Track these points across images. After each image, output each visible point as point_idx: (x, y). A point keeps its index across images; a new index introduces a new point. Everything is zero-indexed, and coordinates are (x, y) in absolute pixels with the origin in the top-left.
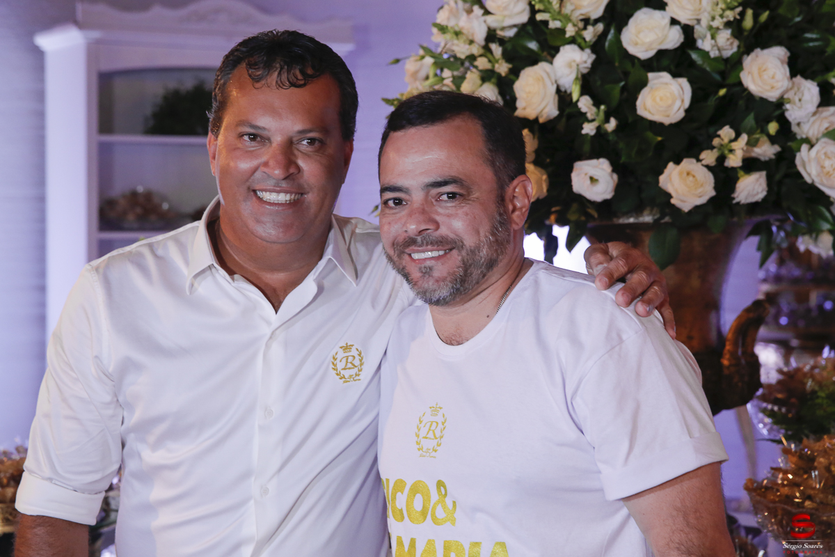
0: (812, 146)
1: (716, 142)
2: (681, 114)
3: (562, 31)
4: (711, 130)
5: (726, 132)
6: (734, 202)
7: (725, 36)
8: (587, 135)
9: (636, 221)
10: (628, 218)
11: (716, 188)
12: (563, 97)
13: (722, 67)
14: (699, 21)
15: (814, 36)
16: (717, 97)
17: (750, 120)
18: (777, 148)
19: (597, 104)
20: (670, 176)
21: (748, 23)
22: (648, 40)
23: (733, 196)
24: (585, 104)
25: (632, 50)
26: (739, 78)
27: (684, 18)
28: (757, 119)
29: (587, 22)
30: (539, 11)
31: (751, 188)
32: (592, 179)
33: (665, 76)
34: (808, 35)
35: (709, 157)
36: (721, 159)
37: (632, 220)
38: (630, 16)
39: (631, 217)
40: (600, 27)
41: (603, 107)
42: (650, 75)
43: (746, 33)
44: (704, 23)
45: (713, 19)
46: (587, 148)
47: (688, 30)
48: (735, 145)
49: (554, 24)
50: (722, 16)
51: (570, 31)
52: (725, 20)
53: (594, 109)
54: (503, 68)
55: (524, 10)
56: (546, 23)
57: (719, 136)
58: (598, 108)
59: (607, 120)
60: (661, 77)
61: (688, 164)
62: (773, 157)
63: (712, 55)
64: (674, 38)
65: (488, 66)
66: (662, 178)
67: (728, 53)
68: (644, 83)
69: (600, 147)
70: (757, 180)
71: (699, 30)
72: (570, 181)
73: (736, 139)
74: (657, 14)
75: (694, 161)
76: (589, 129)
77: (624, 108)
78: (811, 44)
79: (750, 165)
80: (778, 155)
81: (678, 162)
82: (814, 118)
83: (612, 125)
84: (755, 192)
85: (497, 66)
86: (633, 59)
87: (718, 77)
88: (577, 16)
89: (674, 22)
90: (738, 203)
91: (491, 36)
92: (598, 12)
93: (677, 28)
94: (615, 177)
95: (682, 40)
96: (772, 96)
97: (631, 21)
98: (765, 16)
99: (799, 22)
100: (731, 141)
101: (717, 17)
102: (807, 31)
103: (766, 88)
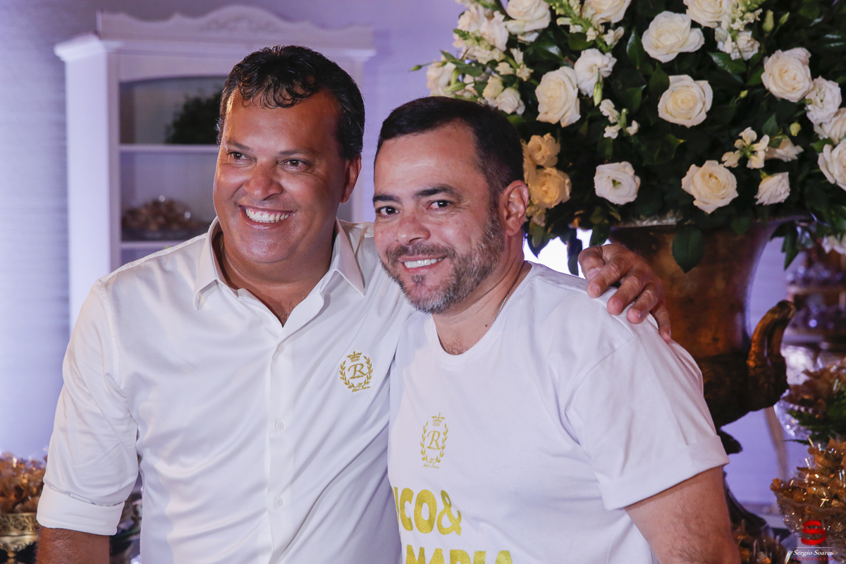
0: (834, 147)
1: (738, 143)
2: (703, 117)
3: (582, 36)
4: (734, 132)
5: (748, 134)
6: (757, 203)
7: (745, 38)
8: (609, 138)
9: (659, 224)
10: (652, 221)
11: (738, 189)
12: (585, 102)
13: (743, 69)
14: (719, 24)
15: (835, 37)
16: (738, 98)
17: (772, 122)
18: (799, 149)
19: (618, 107)
20: (692, 178)
21: (769, 24)
22: (668, 43)
23: (755, 197)
24: (607, 108)
25: (653, 54)
26: (761, 80)
27: (705, 21)
28: (779, 121)
29: (607, 26)
30: (560, 16)
31: (774, 189)
32: (614, 182)
33: (686, 79)
34: (829, 36)
35: (731, 159)
36: (744, 160)
37: (655, 223)
38: (652, 19)
39: (655, 219)
40: (621, 31)
41: (624, 111)
42: (672, 78)
43: (766, 35)
44: (725, 25)
45: (734, 21)
46: (609, 151)
47: (709, 33)
48: (756, 147)
49: (575, 29)
50: (742, 18)
51: (591, 35)
52: (745, 22)
53: (616, 113)
54: (524, 73)
55: (545, 15)
56: (567, 27)
57: (741, 138)
58: (620, 111)
59: (629, 124)
60: (683, 80)
61: (711, 166)
62: (796, 158)
63: (733, 57)
64: (694, 41)
65: (510, 71)
66: (684, 180)
67: (748, 55)
68: (666, 86)
69: (622, 150)
70: (780, 181)
71: (720, 33)
72: (593, 184)
73: (758, 141)
74: (678, 17)
75: (717, 163)
76: (611, 132)
77: (645, 111)
78: (832, 45)
79: (773, 166)
80: (800, 156)
81: (700, 164)
82: (836, 118)
83: (634, 128)
84: (778, 193)
85: (518, 70)
86: (654, 62)
87: (739, 79)
88: (597, 20)
89: (694, 25)
90: (761, 205)
91: (513, 41)
92: (618, 16)
93: (698, 30)
94: (638, 179)
95: (703, 43)
96: (794, 97)
97: (652, 24)
98: (785, 17)
99: (819, 23)
100: (753, 143)
101: (738, 19)
102: (829, 33)
103: (788, 89)
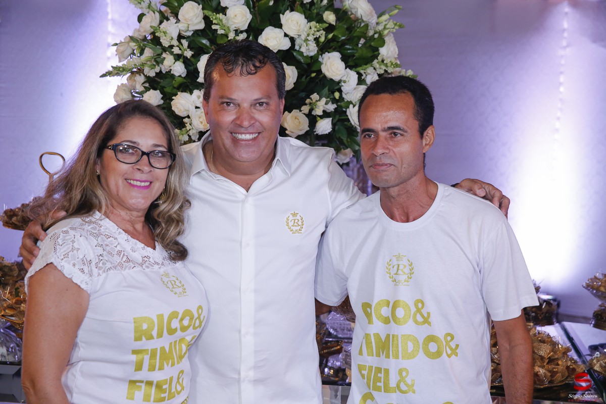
0: (354, 106)
1: (309, 101)
3: (225, 36)
5: (315, 96)
6: (315, 134)
7: (312, 45)
11: (309, 126)
13: (310, 61)
14: (299, 36)
15: (351, 47)
16: (311, 77)
17: (326, 90)
18: (335, 106)
20: (286, 118)
21: (322, 39)
23: (314, 130)
26: (320, 67)
27: (292, 34)
28: (329, 90)
29: (238, 31)
30: (214, 24)
31: (324, 127)
34: (348, 47)
35: (305, 109)
36: (311, 110)
38: (263, 30)
40: (245, 35)
43: (321, 44)
45: (308, 35)
47: (292, 40)
48: (319, 103)
50: (313, 35)
51: (231, 36)
52: (315, 37)
54: (189, 54)
55: (201, 22)
56: (216, 30)
57: (310, 98)
61: (295, 112)
62: (333, 110)
64: (286, 44)
67: (312, 54)
70: (328, 122)
71: (298, 42)
73: (319, 100)
74: (277, 30)
75: (298, 111)
78: (349, 51)
79: (326, 114)
80: (336, 109)
82: (355, 91)
84: (326, 129)
85: (185, 52)
87: (305, 66)
88: (233, 28)
89: (286, 35)
90: (317, 134)
91: (180, 37)
92: (244, 27)
93: (288, 38)
95: (289, 45)
96: (336, 78)
97: (263, 33)
98: (330, 36)
99: (343, 39)
100: (317, 101)
101: (311, 35)
102: (347, 45)
103: (334, 74)
